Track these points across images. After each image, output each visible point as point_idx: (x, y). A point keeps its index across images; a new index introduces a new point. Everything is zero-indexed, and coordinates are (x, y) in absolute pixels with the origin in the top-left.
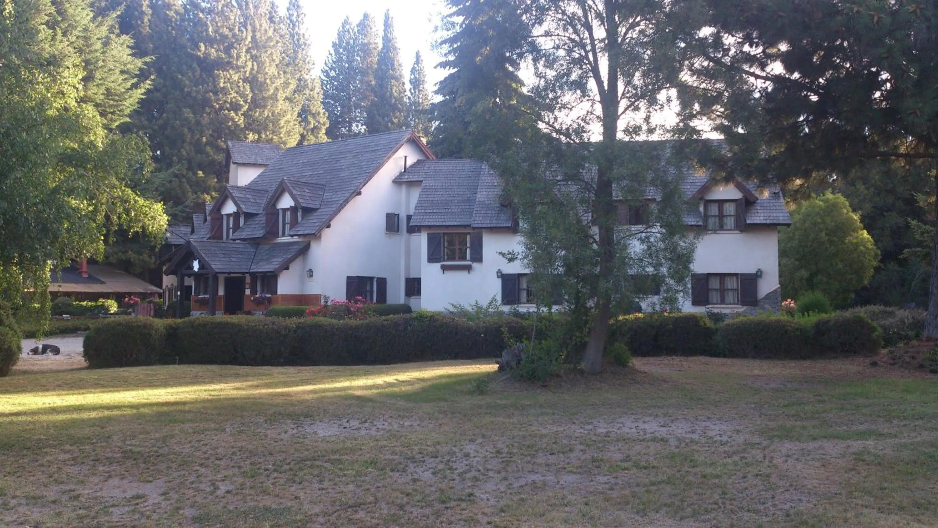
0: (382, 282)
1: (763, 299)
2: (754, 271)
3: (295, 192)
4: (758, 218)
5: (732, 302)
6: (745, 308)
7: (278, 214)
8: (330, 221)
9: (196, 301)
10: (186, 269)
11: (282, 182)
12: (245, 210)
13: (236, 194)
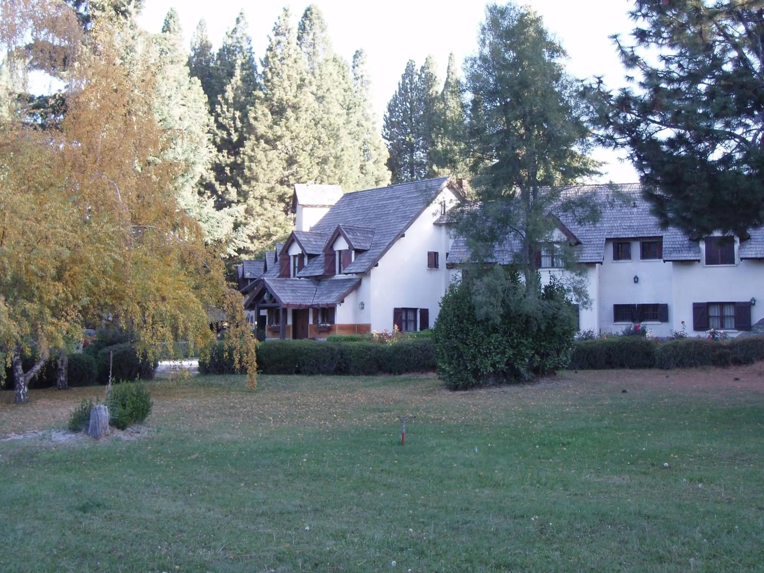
0: (425, 313)
1: (757, 324)
2: (748, 300)
3: (348, 236)
4: (750, 253)
5: (730, 327)
6: (741, 332)
7: (335, 255)
8: (378, 260)
9: (269, 330)
10: (262, 303)
11: (338, 228)
12: (308, 252)
13: (301, 238)
